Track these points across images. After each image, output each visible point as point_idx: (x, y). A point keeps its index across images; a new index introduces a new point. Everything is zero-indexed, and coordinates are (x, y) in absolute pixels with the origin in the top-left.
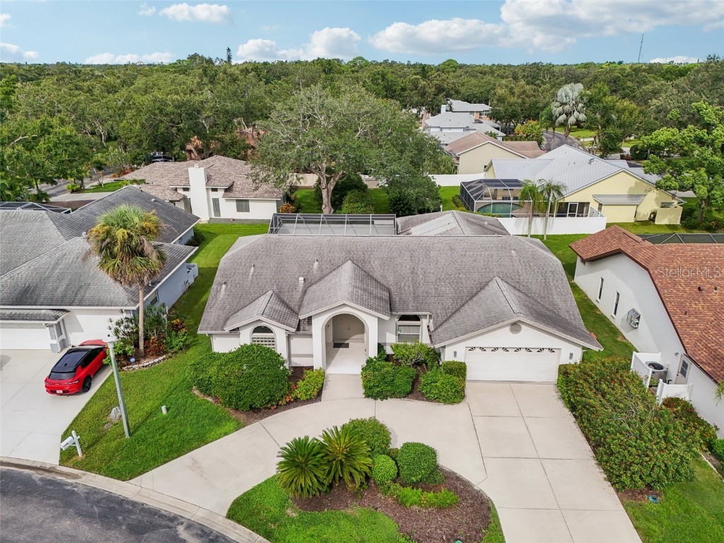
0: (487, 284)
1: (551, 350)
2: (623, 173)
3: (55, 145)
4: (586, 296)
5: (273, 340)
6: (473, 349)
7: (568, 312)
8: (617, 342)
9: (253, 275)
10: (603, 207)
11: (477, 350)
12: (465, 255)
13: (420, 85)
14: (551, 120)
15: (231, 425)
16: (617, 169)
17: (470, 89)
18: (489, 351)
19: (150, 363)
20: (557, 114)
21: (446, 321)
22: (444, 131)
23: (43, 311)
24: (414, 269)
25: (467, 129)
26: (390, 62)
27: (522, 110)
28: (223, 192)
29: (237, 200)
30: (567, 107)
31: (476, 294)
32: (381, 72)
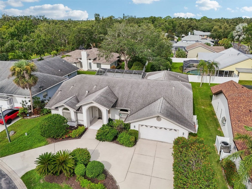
0: (157, 100)
1: (175, 130)
2: (250, 59)
3: (40, 43)
4: (214, 109)
5: (69, 113)
6: (142, 125)
7: (188, 115)
8: (216, 130)
9: (71, 89)
10: (240, 73)
11: (144, 126)
12: (153, 87)
13: (182, 25)
14: (233, 38)
15: (44, 143)
16: (249, 57)
17: (205, 27)
18: (149, 127)
19: (34, 117)
20: (235, 35)
21: (135, 113)
22: (188, 42)
23: (4, 95)
24: (131, 91)
25: (197, 41)
26: (180, 17)
27: (223, 35)
28: (92, 60)
29: (97, 64)
30: (239, 33)
31: (151, 104)
32: (171, 21)
